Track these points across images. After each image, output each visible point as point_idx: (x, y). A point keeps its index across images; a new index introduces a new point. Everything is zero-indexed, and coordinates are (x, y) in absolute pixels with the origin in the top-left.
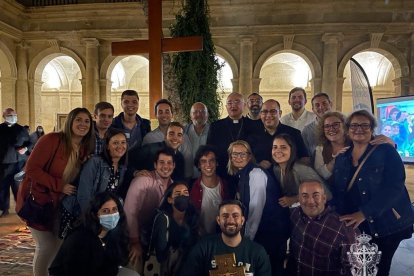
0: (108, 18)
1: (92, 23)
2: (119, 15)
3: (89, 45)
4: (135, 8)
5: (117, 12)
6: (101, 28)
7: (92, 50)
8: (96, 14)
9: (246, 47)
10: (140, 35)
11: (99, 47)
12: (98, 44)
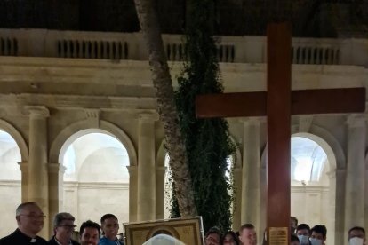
0: (64, 79)
1: (39, 85)
2: (80, 76)
3: (33, 115)
4: (104, 68)
5: (78, 71)
6: (53, 93)
7: (38, 122)
8: (46, 73)
9: (252, 128)
10: (110, 106)
11: (48, 119)
12: (48, 115)
